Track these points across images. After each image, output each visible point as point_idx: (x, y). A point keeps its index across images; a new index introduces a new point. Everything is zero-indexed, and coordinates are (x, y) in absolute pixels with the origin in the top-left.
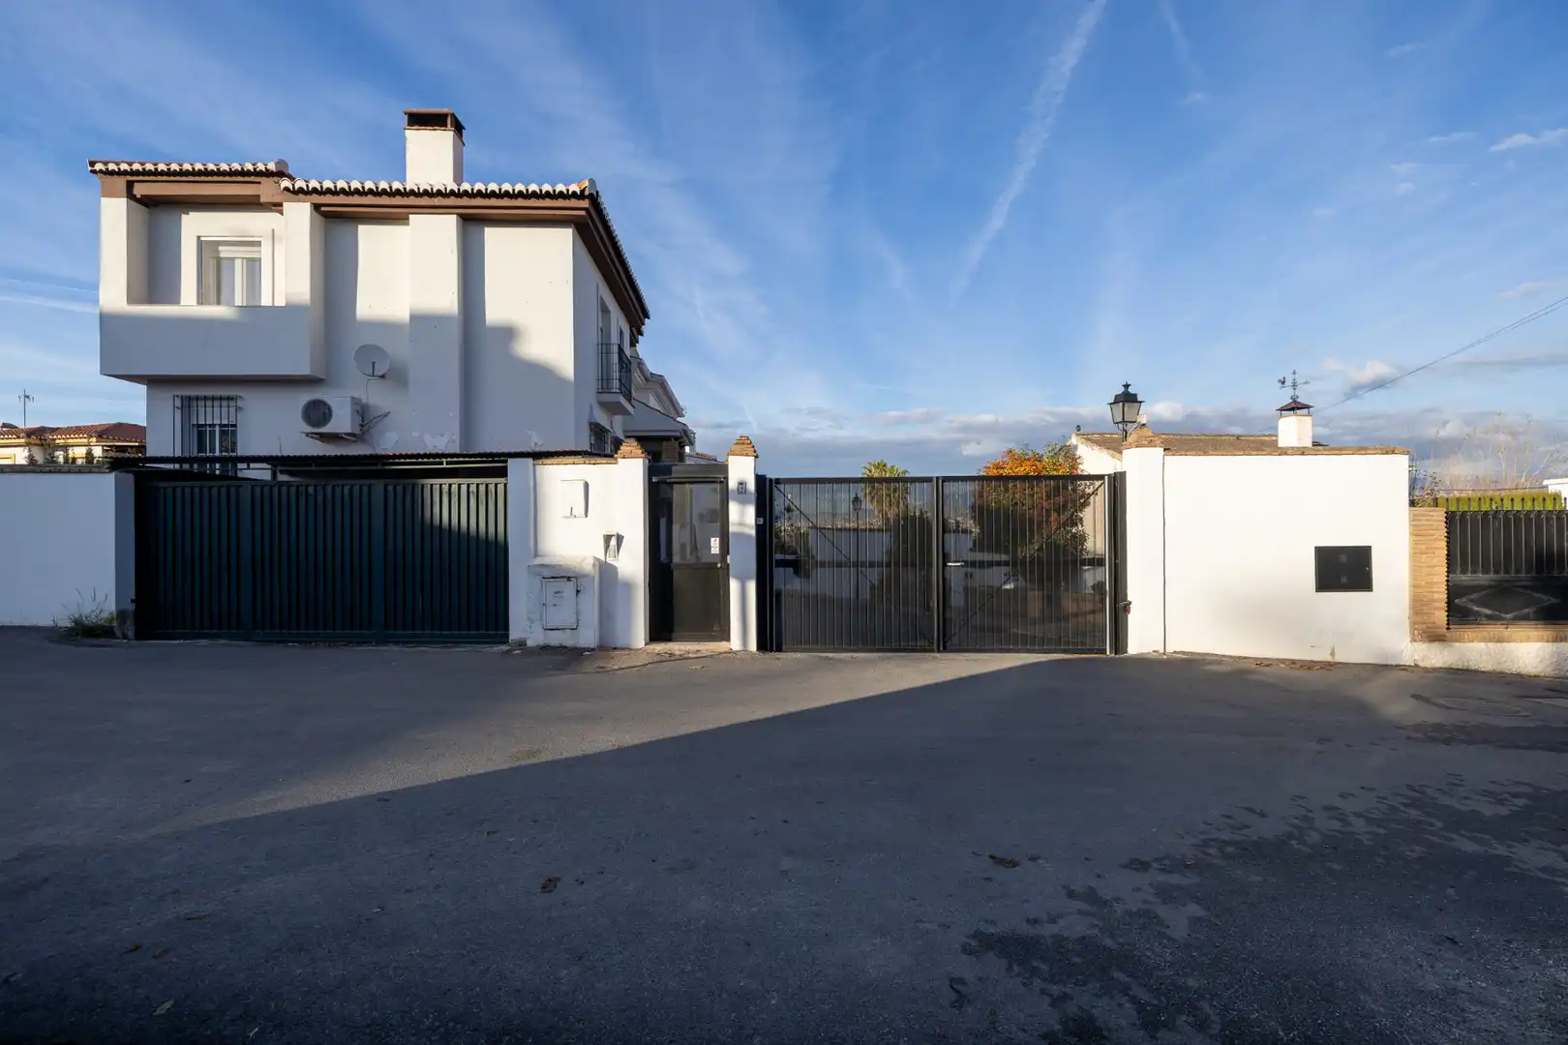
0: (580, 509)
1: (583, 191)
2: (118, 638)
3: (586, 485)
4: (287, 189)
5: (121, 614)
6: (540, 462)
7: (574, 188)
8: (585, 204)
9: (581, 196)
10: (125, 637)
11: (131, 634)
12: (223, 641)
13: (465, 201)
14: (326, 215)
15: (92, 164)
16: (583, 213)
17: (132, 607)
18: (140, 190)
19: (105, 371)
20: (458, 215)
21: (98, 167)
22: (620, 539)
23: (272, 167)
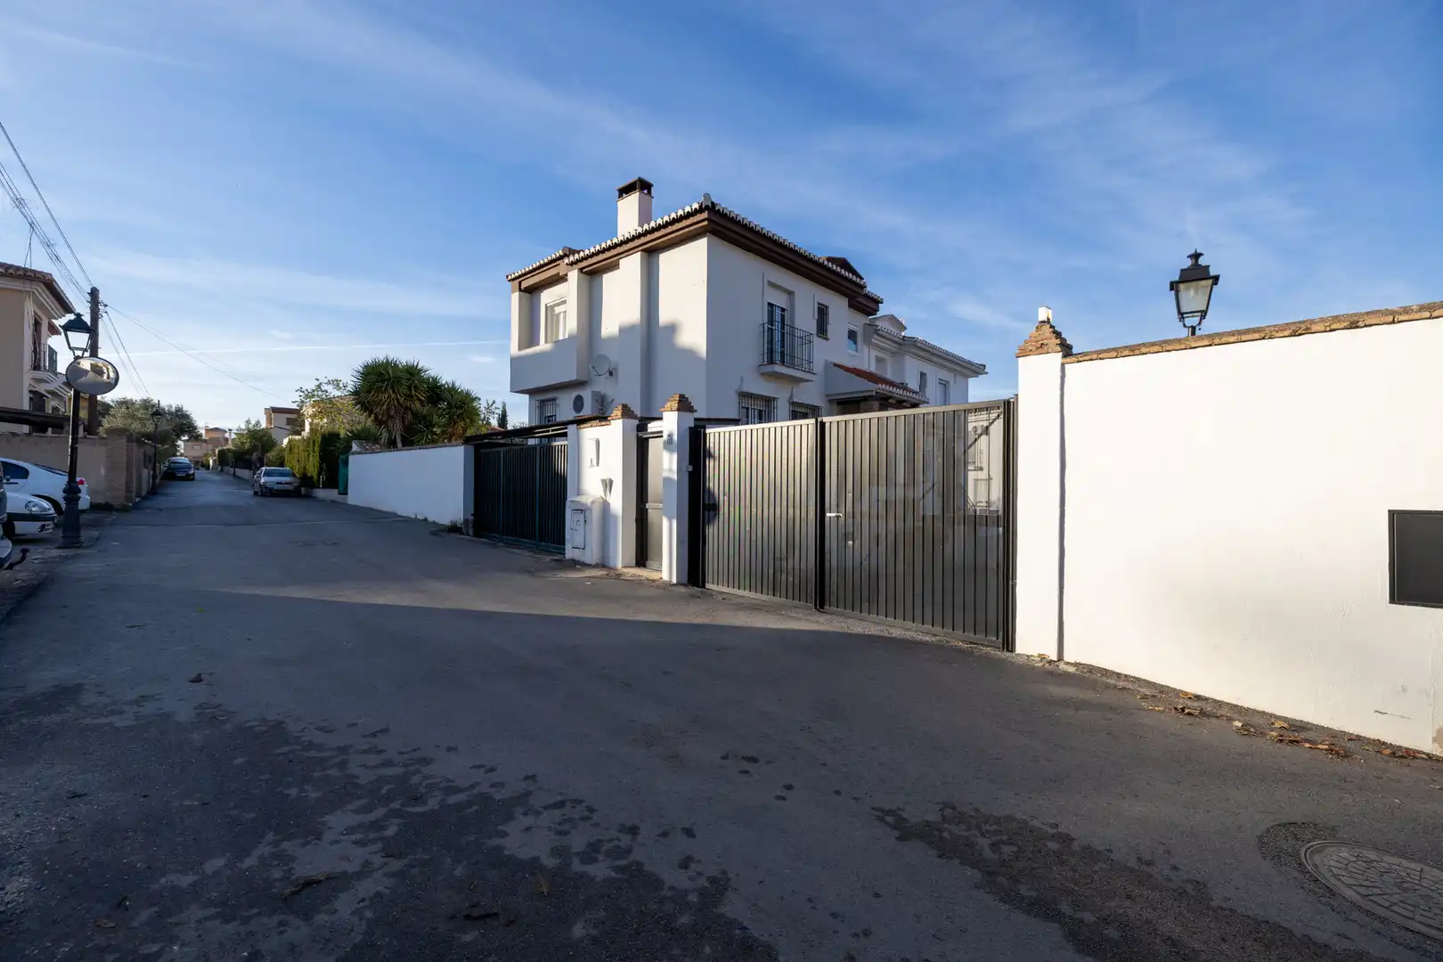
0: (595, 462)
1: (701, 207)
2: (463, 534)
3: (598, 442)
4: (567, 264)
5: (466, 521)
6: (582, 426)
7: (695, 206)
8: (705, 215)
9: (700, 210)
10: (468, 534)
11: (471, 532)
12: (485, 540)
13: (643, 240)
14: (586, 273)
15: (507, 277)
16: (705, 223)
17: (471, 518)
18: (524, 285)
19: (513, 390)
20: (642, 250)
21: (510, 278)
22: (611, 482)
23: (561, 253)
